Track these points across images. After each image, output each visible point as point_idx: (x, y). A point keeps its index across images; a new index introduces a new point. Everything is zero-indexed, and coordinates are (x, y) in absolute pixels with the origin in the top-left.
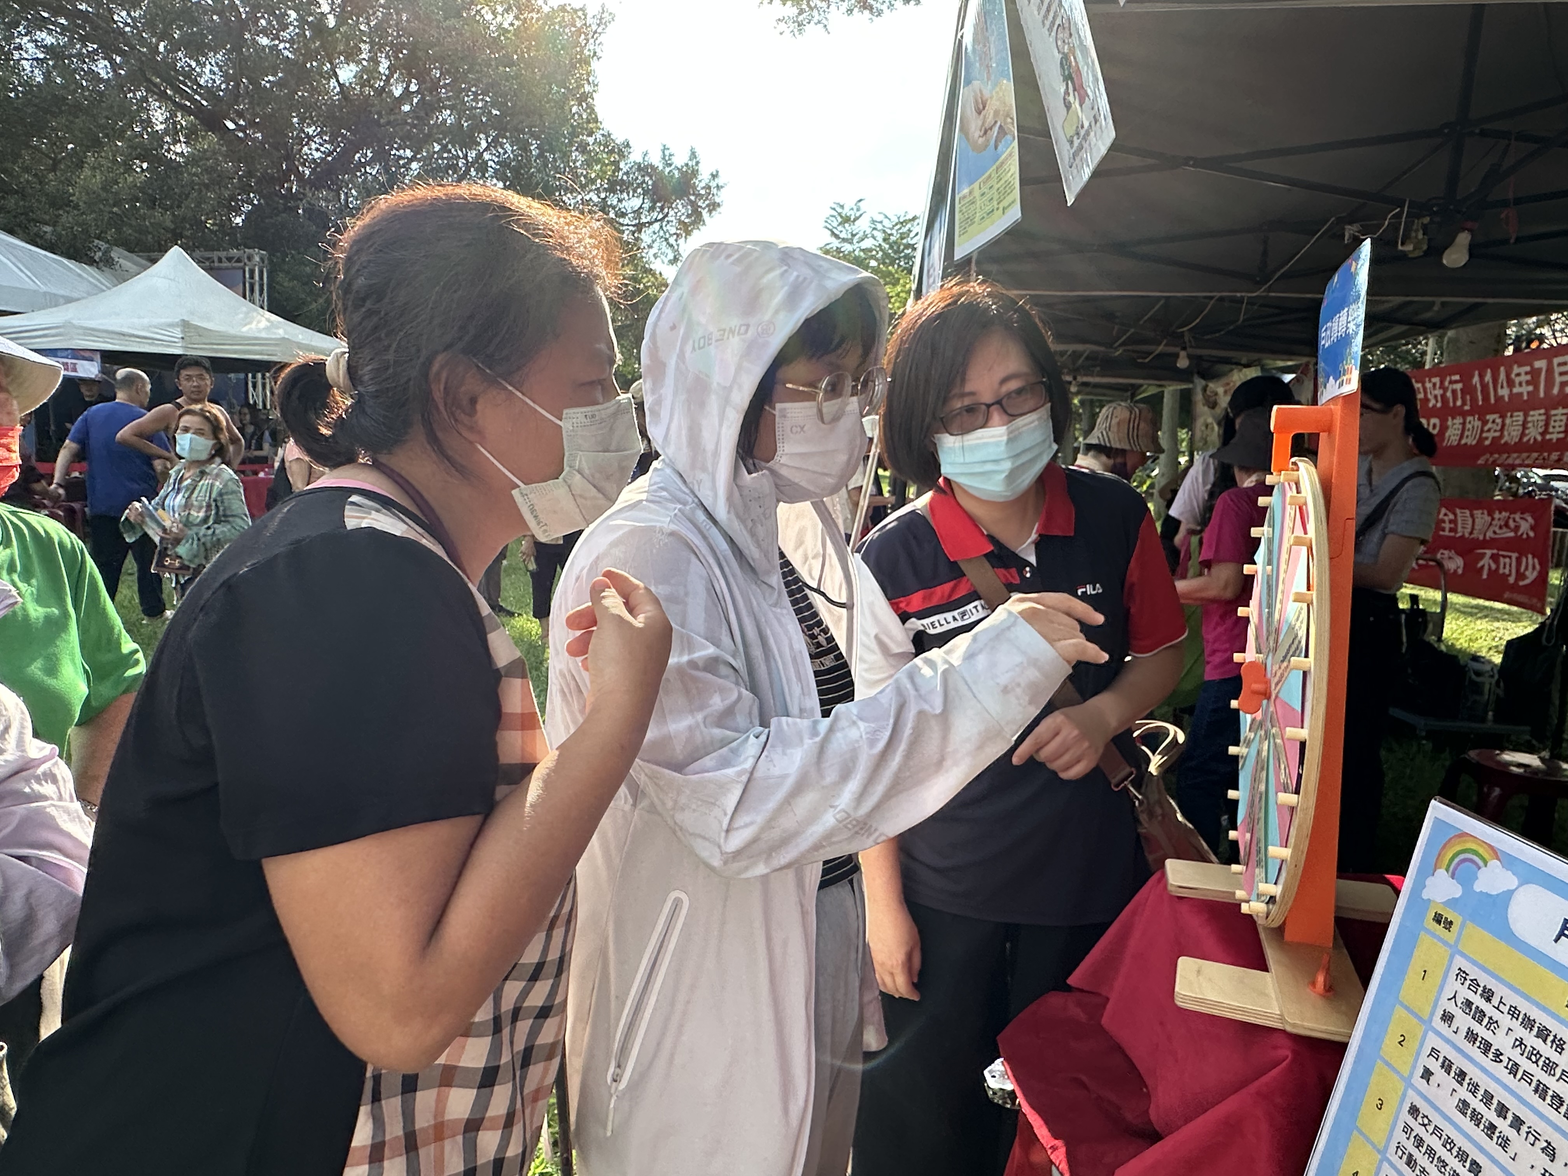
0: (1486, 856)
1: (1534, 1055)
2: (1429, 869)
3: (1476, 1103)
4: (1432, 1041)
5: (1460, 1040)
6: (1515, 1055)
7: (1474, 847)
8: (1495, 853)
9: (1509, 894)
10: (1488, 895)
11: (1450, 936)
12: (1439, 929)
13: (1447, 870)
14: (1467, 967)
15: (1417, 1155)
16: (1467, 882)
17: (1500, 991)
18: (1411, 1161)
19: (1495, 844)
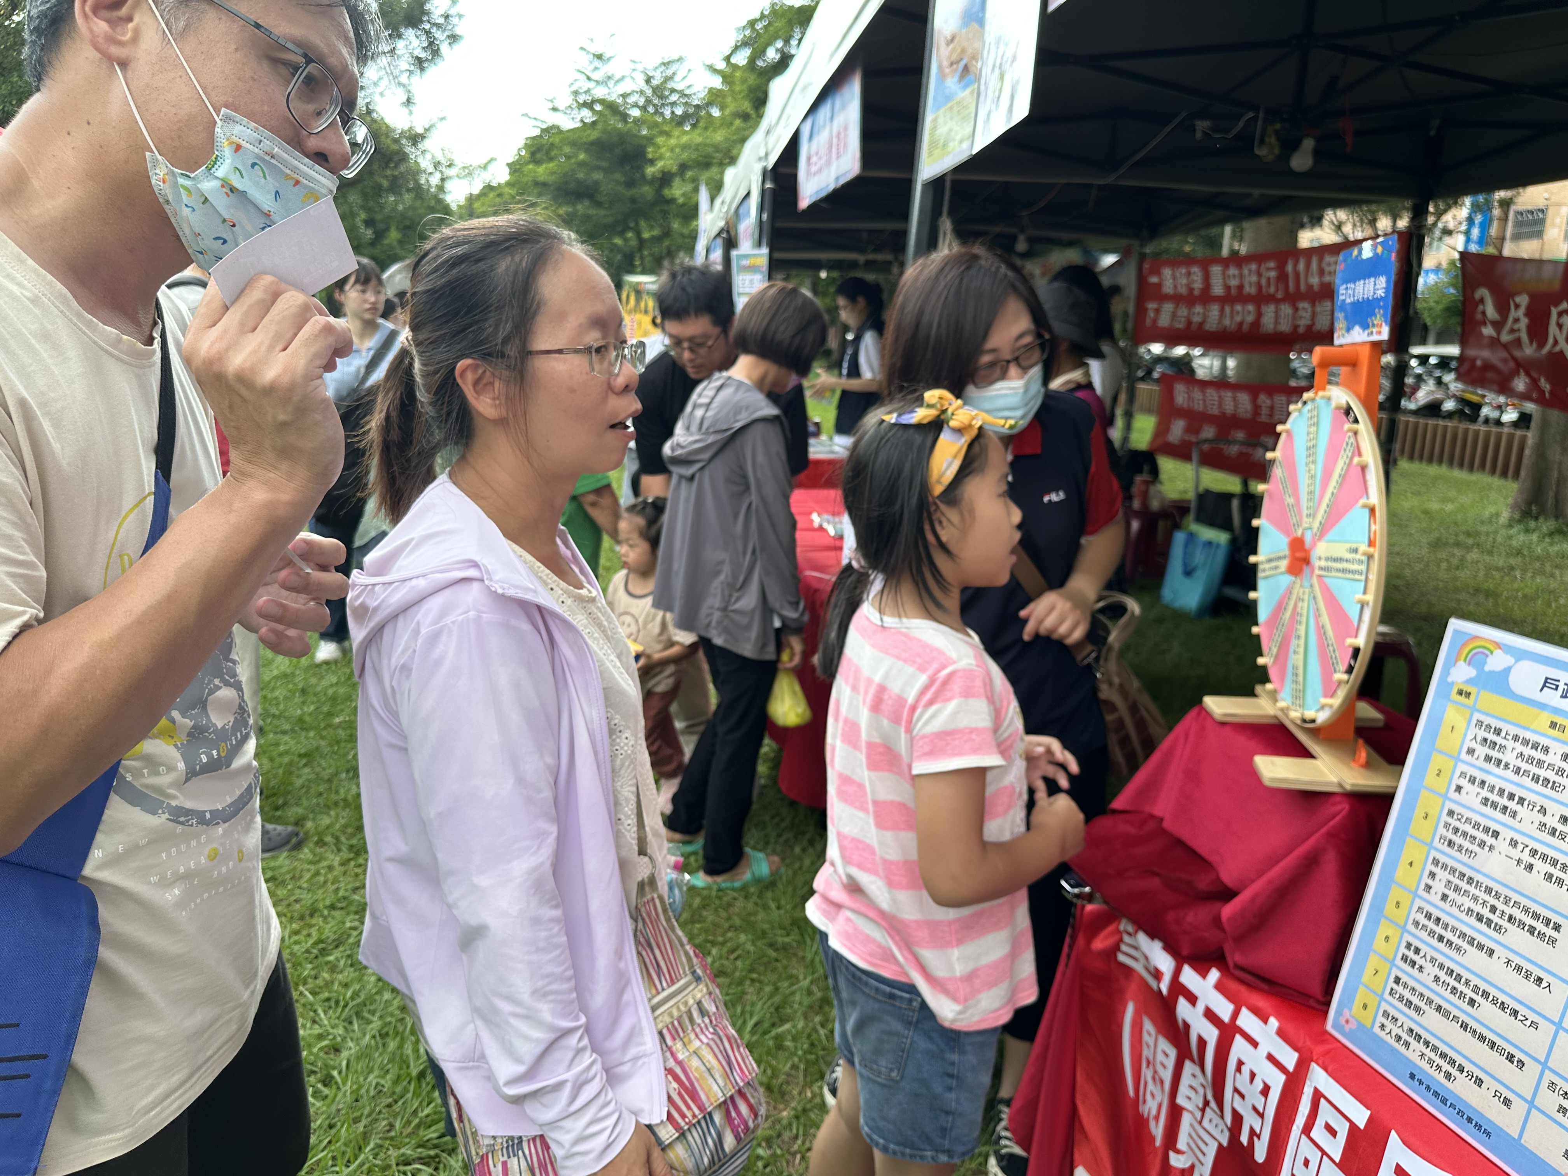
0: (1491, 648)
1: (1530, 760)
2: (1452, 662)
3: (1494, 797)
4: (1461, 767)
5: (1481, 763)
6: (1519, 763)
7: (1482, 643)
8: (1498, 645)
9: (1508, 670)
10: (1494, 672)
11: (1470, 702)
12: (1462, 699)
13: (1465, 660)
14: (1482, 717)
15: (1454, 838)
16: (1480, 666)
17: (1505, 727)
18: (1451, 843)
19: (1497, 640)
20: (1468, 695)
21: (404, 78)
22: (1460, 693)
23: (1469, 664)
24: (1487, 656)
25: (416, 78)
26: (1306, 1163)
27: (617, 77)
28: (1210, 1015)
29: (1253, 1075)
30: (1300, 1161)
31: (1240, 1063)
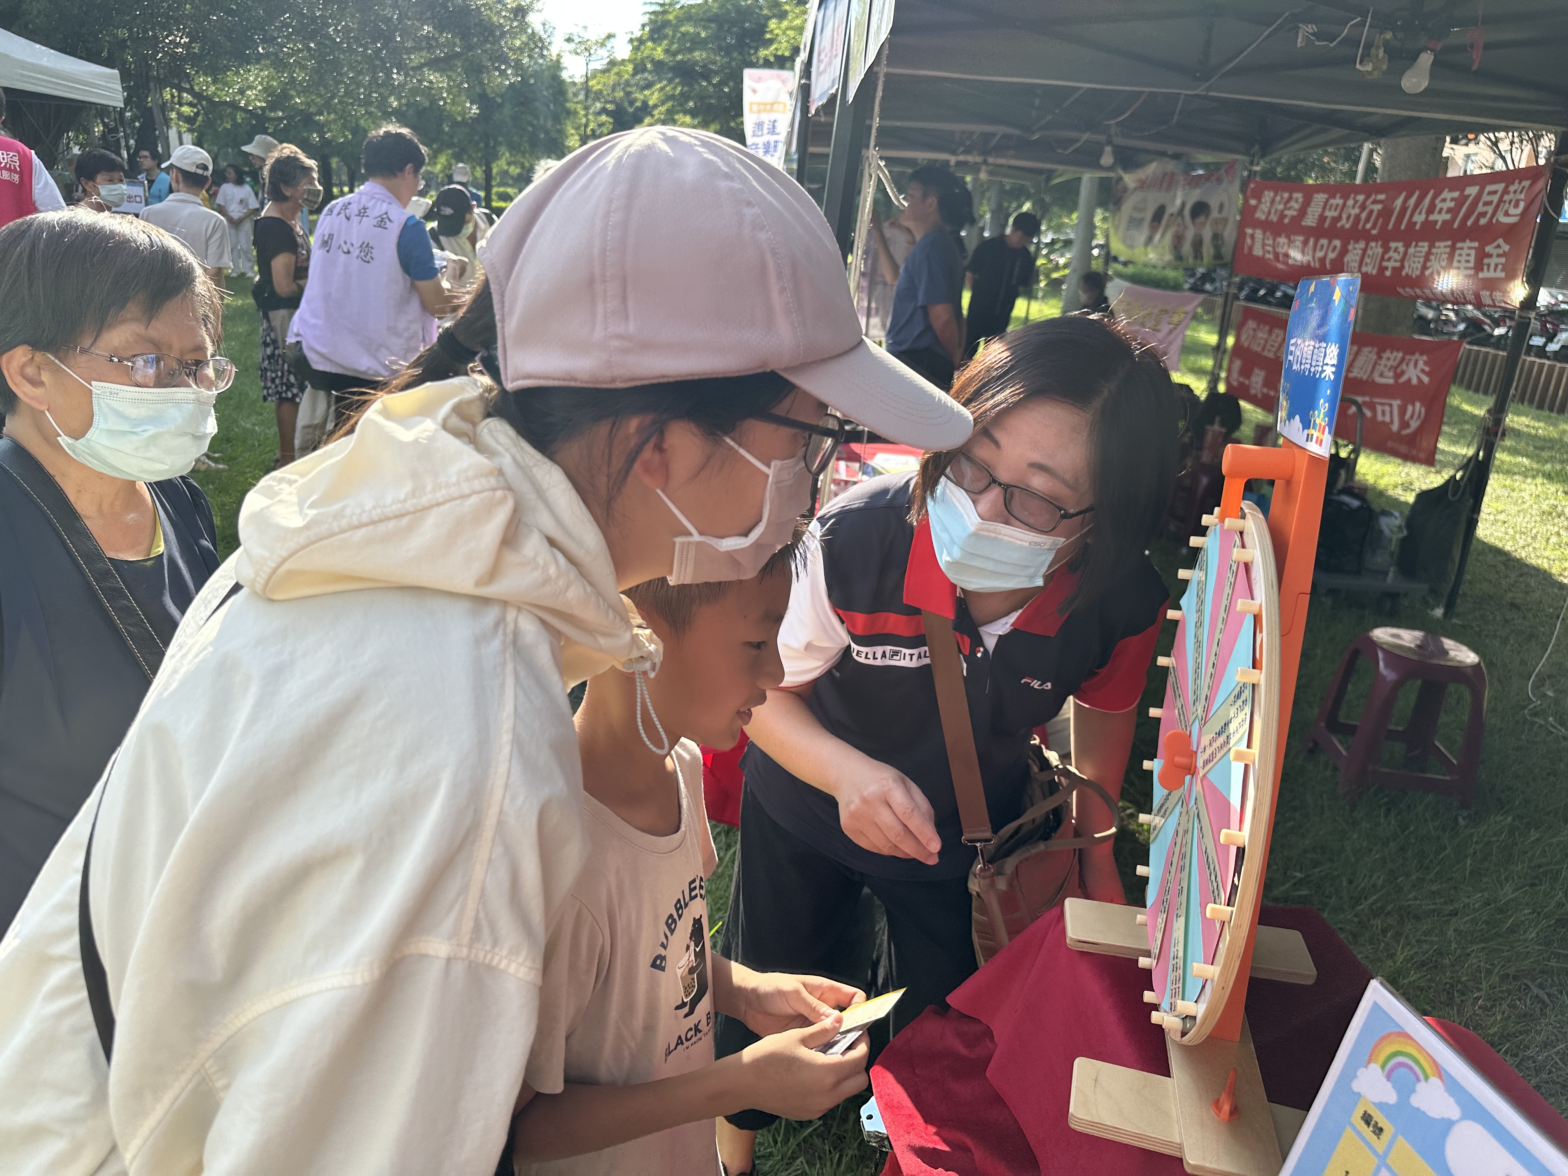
0: (1428, 1070)
2: (1361, 1060)
7: (1416, 1054)
8: (1440, 1071)
9: (1447, 1125)
10: (1424, 1115)
11: (1380, 1145)
13: (1383, 1067)
16: (1404, 1091)
19: (1439, 1060)
20: (1379, 1131)
22: (1367, 1119)
23: (1388, 1077)
24: (1418, 1080)
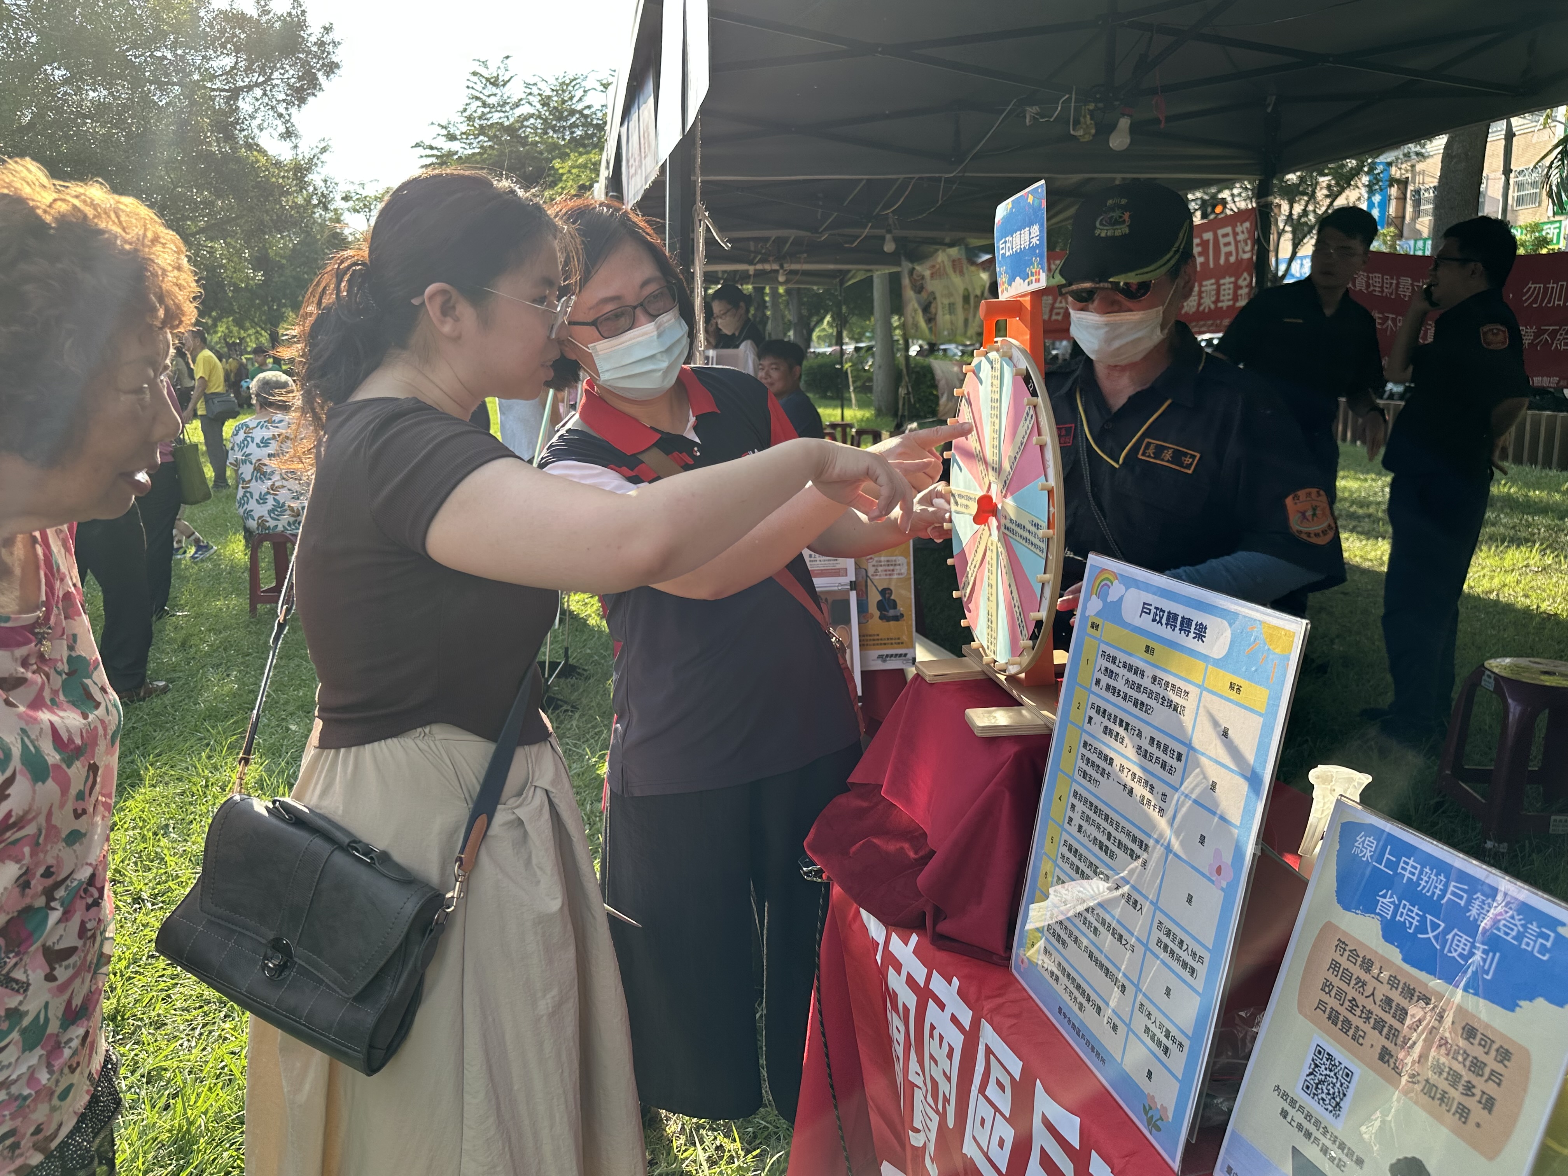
0: (1112, 578)
1: (1133, 685)
2: (1088, 598)
3: (1111, 725)
4: (1092, 699)
5: (1104, 692)
6: (1126, 689)
7: (1106, 575)
8: (1115, 575)
9: (1121, 599)
10: (1113, 602)
11: (1098, 634)
12: (1094, 631)
13: (1097, 593)
14: (1105, 648)
15: (1087, 769)
16: (1105, 598)
17: (1118, 655)
18: (1085, 775)
19: (1115, 570)
20: (1097, 627)
21: (281, 109)
22: (1093, 626)
23: (1099, 597)
24: (1109, 587)
25: (293, 110)
26: (983, 1121)
27: (514, 99)
28: (911, 981)
29: (941, 1038)
30: (978, 1121)
31: (933, 1028)
